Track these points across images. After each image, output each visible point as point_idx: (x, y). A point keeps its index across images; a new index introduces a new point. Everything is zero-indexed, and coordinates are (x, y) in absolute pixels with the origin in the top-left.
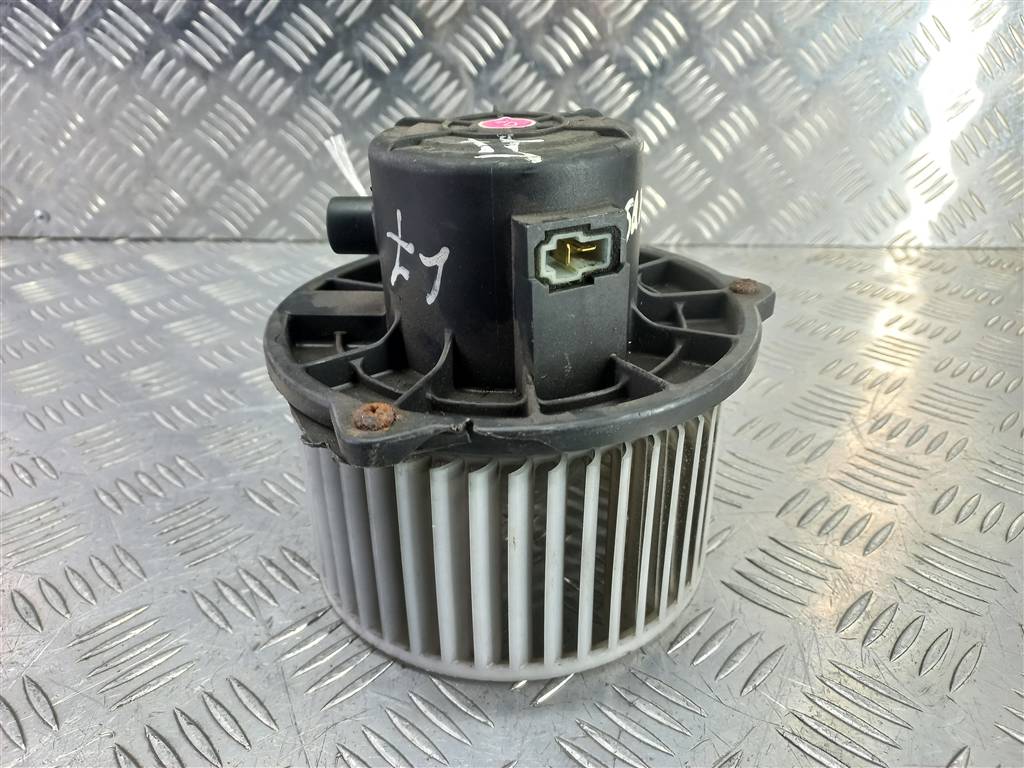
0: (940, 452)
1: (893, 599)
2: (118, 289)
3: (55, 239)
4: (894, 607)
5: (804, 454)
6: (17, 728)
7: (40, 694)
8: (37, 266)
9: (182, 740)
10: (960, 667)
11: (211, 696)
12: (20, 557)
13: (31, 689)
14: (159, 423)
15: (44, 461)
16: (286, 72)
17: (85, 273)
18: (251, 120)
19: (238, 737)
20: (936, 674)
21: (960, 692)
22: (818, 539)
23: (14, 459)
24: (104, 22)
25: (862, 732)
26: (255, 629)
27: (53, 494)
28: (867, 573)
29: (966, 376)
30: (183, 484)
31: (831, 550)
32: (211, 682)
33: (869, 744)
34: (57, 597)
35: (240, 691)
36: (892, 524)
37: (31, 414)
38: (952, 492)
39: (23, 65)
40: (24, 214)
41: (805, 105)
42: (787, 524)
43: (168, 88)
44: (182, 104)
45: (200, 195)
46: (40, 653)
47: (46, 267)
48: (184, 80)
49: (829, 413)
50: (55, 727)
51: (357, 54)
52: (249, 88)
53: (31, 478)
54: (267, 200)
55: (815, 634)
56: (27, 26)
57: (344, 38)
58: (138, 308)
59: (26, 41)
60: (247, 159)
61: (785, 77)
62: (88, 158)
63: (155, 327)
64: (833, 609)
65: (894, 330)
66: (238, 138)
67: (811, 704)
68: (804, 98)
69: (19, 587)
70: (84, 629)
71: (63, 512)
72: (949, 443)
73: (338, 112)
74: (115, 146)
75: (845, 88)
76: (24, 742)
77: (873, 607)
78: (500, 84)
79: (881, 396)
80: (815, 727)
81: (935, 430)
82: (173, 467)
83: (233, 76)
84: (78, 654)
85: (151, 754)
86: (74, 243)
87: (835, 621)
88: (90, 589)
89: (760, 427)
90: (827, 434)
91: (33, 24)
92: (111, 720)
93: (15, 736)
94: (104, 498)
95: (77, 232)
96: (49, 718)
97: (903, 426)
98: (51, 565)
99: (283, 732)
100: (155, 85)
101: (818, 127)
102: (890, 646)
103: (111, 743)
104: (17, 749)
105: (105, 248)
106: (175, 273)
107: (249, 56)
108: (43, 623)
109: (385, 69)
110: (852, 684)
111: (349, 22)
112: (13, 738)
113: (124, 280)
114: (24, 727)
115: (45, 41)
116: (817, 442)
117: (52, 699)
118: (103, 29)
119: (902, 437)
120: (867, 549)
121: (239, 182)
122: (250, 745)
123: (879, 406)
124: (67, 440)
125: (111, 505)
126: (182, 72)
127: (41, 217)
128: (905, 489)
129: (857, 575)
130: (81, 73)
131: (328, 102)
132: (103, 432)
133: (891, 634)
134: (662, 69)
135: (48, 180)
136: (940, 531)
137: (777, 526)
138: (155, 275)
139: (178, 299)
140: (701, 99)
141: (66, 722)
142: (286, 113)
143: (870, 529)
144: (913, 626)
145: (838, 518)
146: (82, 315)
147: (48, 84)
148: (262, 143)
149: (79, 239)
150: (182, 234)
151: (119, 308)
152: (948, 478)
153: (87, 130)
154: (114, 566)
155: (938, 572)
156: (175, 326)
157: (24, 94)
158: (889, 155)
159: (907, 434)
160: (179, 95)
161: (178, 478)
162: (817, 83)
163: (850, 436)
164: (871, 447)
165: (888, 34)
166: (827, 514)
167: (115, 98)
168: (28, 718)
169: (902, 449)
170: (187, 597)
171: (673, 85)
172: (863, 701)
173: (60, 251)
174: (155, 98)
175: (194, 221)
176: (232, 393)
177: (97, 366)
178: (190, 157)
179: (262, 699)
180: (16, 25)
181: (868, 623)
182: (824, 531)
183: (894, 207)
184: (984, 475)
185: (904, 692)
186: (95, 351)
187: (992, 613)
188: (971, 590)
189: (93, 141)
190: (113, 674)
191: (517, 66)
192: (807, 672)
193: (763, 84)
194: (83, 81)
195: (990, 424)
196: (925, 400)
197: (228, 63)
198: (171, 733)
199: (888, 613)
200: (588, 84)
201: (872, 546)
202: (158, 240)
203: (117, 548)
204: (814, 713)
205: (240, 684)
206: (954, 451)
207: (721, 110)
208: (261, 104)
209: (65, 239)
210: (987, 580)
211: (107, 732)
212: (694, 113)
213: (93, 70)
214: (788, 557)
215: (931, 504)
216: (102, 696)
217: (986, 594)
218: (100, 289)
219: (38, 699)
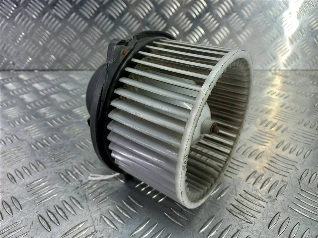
0: (280, 131)
1: (263, 172)
2: (36, 85)
3: (16, 71)
4: (262, 175)
6: (10, 210)
7: (16, 201)
8: (11, 79)
9: (57, 213)
10: (280, 191)
11: (65, 201)
12: (9, 163)
13: (14, 200)
14: (48, 125)
15: (15, 136)
16: (85, 18)
17: (26, 81)
18: (75, 33)
19: (73, 212)
20: (273, 193)
21: (280, 198)
22: (242, 156)
23: (6, 135)
24: (30, 4)
26: (77, 183)
27: (18, 145)
28: (256, 165)
29: (290, 108)
30: (56, 142)
31: (245, 159)
32: (65, 198)
34: (20, 174)
35: (73, 200)
36: (264, 152)
37: (11, 123)
38: (282, 142)
39: (6, 18)
40: (7, 63)
41: (243, 27)
43: (50, 24)
44: (54, 29)
45: (60, 56)
46: (16, 190)
47: (14, 79)
48: (55, 22)
50: (21, 210)
51: (107, 13)
52: (74, 24)
53: (12, 141)
54: (81, 58)
55: (239, 182)
57: (103, 8)
58: (42, 91)
59: (6, 10)
60: (74, 45)
61: (237, 18)
62: (26, 45)
63: (47, 97)
64: (245, 176)
65: (269, 95)
66: (71, 39)
67: (237, 202)
68: (243, 25)
69: (9, 171)
70: (28, 183)
71: (20, 151)
72: (283, 128)
73: (102, 31)
74: (34, 42)
75: (256, 21)
76: (12, 214)
77: (257, 175)
78: (151, 21)
79: (264, 115)
80: (237, 208)
81: (278, 124)
82: (53, 138)
83: (69, 20)
84: (27, 190)
85: (48, 217)
86: (22, 72)
87: (246, 179)
88: (29, 172)
90: (247, 126)
91: (8, 5)
92: (37, 208)
93: (9, 212)
94: (33, 146)
95: (23, 68)
96: (19, 208)
97: (270, 123)
98: (18, 166)
99: (85, 211)
100: (45, 23)
101: (248, 33)
102: (261, 186)
103: (37, 214)
104: (10, 216)
105: (32, 74)
106: (53, 80)
107: (74, 14)
108: (16, 181)
109: (115, 17)
110: (249, 196)
111: (104, 3)
112: (9, 213)
113: (38, 82)
114: (12, 210)
115: (12, 10)
117: (20, 202)
118: (30, 6)
119: (269, 126)
120: (256, 158)
121: (72, 53)
122: (76, 215)
123: (263, 117)
124: (22, 130)
125: (35, 148)
126: (54, 19)
127: (12, 64)
128: (269, 141)
129: (253, 166)
130: (23, 20)
131: (98, 27)
132: (33, 127)
133: (261, 182)
134: (201, 16)
135: (14, 52)
136: (278, 153)
138: (47, 81)
139: (54, 87)
140: (212, 25)
141: (24, 208)
142: (86, 31)
143: (257, 153)
144: (267, 180)
145: (248, 150)
146: (25, 93)
147: (14, 24)
148: (78, 41)
149: (24, 70)
150: (55, 68)
151: (36, 91)
152: (282, 138)
153: (25, 37)
154: (36, 166)
156: (53, 96)
157: (6, 27)
158: (269, 42)
160: (53, 26)
161: (54, 140)
162: (247, 20)
163: (253, 126)
164: (260, 129)
165: (268, 5)
166: (245, 149)
167: (34, 27)
168: (13, 208)
169: (269, 130)
170: (57, 174)
171: (204, 21)
172: (252, 201)
173: (18, 74)
174: (46, 27)
175: (58, 64)
176: (70, 115)
177: (30, 108)
178: (57, 45)
179: (79, 202)
180: (3, 6)
181: (255, 179)
182: (244, 154)
183: (271, 58)
184: (292, 137)
185: (263, 198)
186: (29, 104)
187: (291, 176)
188: (285, 170)
189: (27, 41)
190: (37, 196)
191: (156, 16)
192: (236, 193)
193: (231, 20)
194: (24, 23)
195: (295, 122)
196: (277, 115)
197: (68, 16)
198: (54, 211)
199: (261, 177)
200: (177, 21)
201: (258, 158)
202: (48, 70)
203: (37, 161)
204: (238, 204)
205: (73, 198)
206: (284, 130)
207: (218, 29)
208: (78, 28)
209: (20, 70)
210: (291, 167)
211: (35, 211)
212: (210, 29)
213: (27, 19)
215: (276, 145)
216: (34, 201)
217: (289, 171)
218: (30, 85)
219: (16, 202)
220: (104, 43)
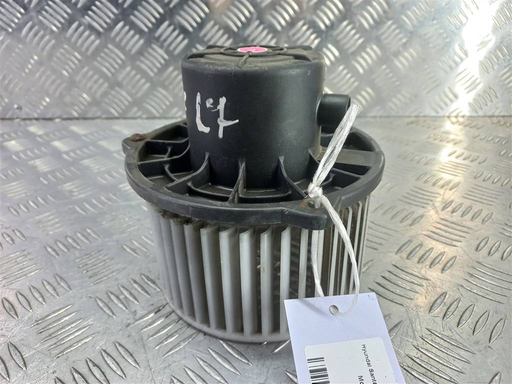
0: (479, 219)
1: (458, 295)
2: (57, 144)
3: (24, 119)
4: (458, 300)
5: (409, 222)
6: (5, 370)
7: (17, 352)
8: (16, 133)
9: (90, 374)
10: (494, 331)
11: (105, 351)
12: (6, 281)
13: (12, 349)
14: (77, 212)
15: (19, 231)
16: (140, 31)
17: (40, 136)
18: (123, 57)
19: (119, 372)
20: (481, 335)
21: (495, 343)
22: (418, 265)
23: (4, 230)
24: (47, 8)
25: (444, 365)
26: (128, 317)
27: (24, 248)
28: (444, 282)
29: (491, 180)
30: (90, 241)
31: (424, 271)
32: (105, 344)
33: (448, 371)
34: (25, 301)
35: (120, 348)
36: (455, 257)
37: (12, 208)
38: (486, 240)
39: (6, 30)
40: (8, 107)
41: (405, 44)
42: (401, 257)
43: (80, 41)
44: (87, 49)
45: (98, 95)
46: (16, 330)
47: (20, 133)
48: (88, 37)
49: (421, 200)
50: (24, 369)
51: (176, 22)
52: (121, 40)
53: (12, 240)
54: (132, 98)
55: (418, 315)
56: (8, 10)
57: (169, 14)
58: (67, 153)
59: (8, 18)
60: (120, 77)
61: (394, 30)
62: (40, 77)
63: (75, 162)
64: (427, 302)
65: (453, 158)
66: (116, 66)
67: (417, 351)
68: (404, 40)
69: (6, 296)
70: (39, 318)
71: (28, 258)
72: (483, 215)
73: (167, 52)
74: (54, 71)
75: (425, 35)
76: (9, 376)
77: (448, 300)
78: (249, 36)
79: (448, 192)
80: (420, 363)
81: (475, 209)
82: (85, 233)
83: (113, 34)
84: (37, 330)
85: (74, 382)
86: (34, 121)
87: (428, 308)
88: (42, 297)
89: (386, 208)
90: (420, 211)
91: (11, 10)
92: (53, 365)
93: (4, 374)
94: (49, 250)
95: (36, 115)
96: (21, 364)
97: (459, 206)
98: (21, 284)
99: (142, 370)
100: (73, 40)
101: (412, 56)
102: (457, 320)
103: (54, 376)
104: (5, 380)
105: (50, 123)
106: (85, 135)
107: (121, 24)
108: (18, 314)
109: (190, 29)
110: (438, 340)
111: (171, 5)
113: (59, 139)
114: (9, 368)
115: (17, 18)
116: (415, 216)
117: (23, 354)
118: (47, 11)
119: (459, 212)
120: (443, 270)
121: (117, 89)
122: (125, 377)
123: (446, 197)
124: (30, 220)
125: (53, 253)
126: (87, 33)
127: (17, 108)
128: (462, 239)
129: (438, 283)
130: (36, 34)
131: (161, 47)
132: (49, 216)
133: (458, 314)
134: (331, 27)
135: (20, 89)
136: (481, 260)
137: (395, 258)
138: (75, 136)
139: (87, 148)
140: (352, 42)
141: (30, 366)
142: (140, 53)
143: (444, 259)
144: (469, 309)
145: (427, 254)
146: (38, 157)
147: (20, 40)
148: (128, 69)
149: (37, 119)
150: (89, 115)
151: (57, 154)
152: (483, 233)
153: (40, 63)
154: (55, 284)
155: (481, 282)
156: (86, 162)
157: (7, 46)
158: (448, 69)
159: (461, 211)
160: (86, 45)
161: (87, 239)
162: (411, 33)
163: (432, 212)
164: (443, 218)
165: (447, 7)
166: (421, 252)
167: (54, 47)
168: (11, 365)
169: (459, 218)
170: (92, 300)
171: (338, 35)
172: (444, 349)
173: (27, 125)
174: (74, 47)
175: (95, 109)
176: (114, 195)
177: (46, 182)
178: (93, 76)
179: (131, 353)
180: (3, 10)
181: (445, 308)
182: (421, 261)
183: (451, 96)
184: (502, 231)
185: (466, 344)
186: (45, 175)
187: (510, 302)
188: (499, 291)
189: (42, 69)
190: (54, 341)
191: (258, 26)
192: (414, 335)
193: (383, 34)
194: (37, 38)
195: (504, 205)
196: (470, 193)
197: (111, 28)
198: (84, 370)
199: (455, 303)
200: (294, 35)
201: (446, 268)
202: (77, 119)
203: (56, 275)
204: (418, 355)
205: (120, 345)
206: (486, 219)
207: (362, 48)
208: (128, 48)
209: (30, 119)
211: (51, 371)
212: (348, 49)
213: (42, 33)
214: (403, 275)
215: (476, 246)
216: (49, 352)
217: (506, 292)
218: (47, 144)
220: (172, 72)
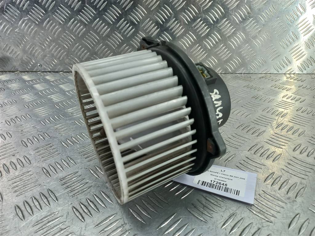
0: (297, 134)
1: (281, 174)
3: (43, 72)
4: (281, 177)
5: (257, 134)
8: (39, 80)
9: (89, 206)
10: (299, 193)
11: (95, 195)
12: (43, 159)
14: (76, 124)
15: (47, 134)
19: (103, 205)
20: (292, 194)
21: (299, 199)
22: (260, 158)
23: (39, 133)
25: (270, 208)
27: (50, 142)
28: (273, 167)
29: (306, 112)
31: (263, 161)
32: (95, 191)
33: (272, 212)
34: (54, 169)
35: (103, 194)
36: (281, 154)
37: (42, 121)
38: (299, 145)
39: (35, 23)
41: (260, 31)
42: (251, 153)
43: (75, 29)
44: (78, 34)
47: (41, 80)
48: (79, 27)
49: (264, 123)
51: (128, 19)
53: (44, 138)
55: (258, 183)
56: (36, 12)
57: (125, 14)
59: (36, 16)
61: (254, 23)
62: (53, 49)
64: (263, 177)
65: (285, 99)
67: (256, 201)
69: (44, 166)
71: (53, 147)
72: (299, 132)
73: (123, 36)
77: (275, 176)
78: (169, 27)
79: (280, 118)
80: (257, 207)
81: (295, 128)
82: (81, 136)
83: (93, 25)
84: (61, 184)
87: (264, 180)
88: (62, 167)
89: (244, 126)
90: (263, 129)
91: (38, 11)
94: (63, 144)
95: (49, 70)
97: (286, 127)
98: (51, 161)
99: (115, 205)
100: (71, 28)
102: (279, 187)
108: (51, 175)
109: (136, 23)
110: (268, 196)
115: (41, 16)
116: (260, 131)
118: (57, 12)
120: (273, 161)
123: (279, 121)
125: (65, 145)
126: (79, 24)
127: (39, 66)
128: (286, 144)
129: (270, 167)
130: (51, 25)
131: (120, 33)
132: (62, 126)
133: (280, 183)
134: (217, 22)
135: (42, 55)
136: (295, 156)
137: (248, 154)
140: (228, 30)
142: (108, 36)
143: (275, 156)
144: (286, 182)
145: (266, 152)
147: (44, 29)
148: (101, 45)
152: (299, 142)
153: (52, 41)
154: (68, 162)
155: (294, 167)
157: (36, 31)
158: (285, 46)
159: (287, 129)
160: (78, 31)
161: (83, 138)
162: (264, 25)
163: (270, 129)
164: (276, 132)
166: (262, 151)
167: (60, 32)
169: (285, 133)
170: (87, 170)
171: (220, 26)
172: (271, 201)
174: (71, 32)
177: (58, 108)
179: (109, 196)
180: (33, 12)
181: (273, 180)
182: (262, 156)
184: (310, 141)
185: (282, 199)
186: (57, 104)
187: (309, 179)
188: (303, 172)
190: (70, 189)
191: (174, 22)
193: (247, 26)
194: (51, 27)
195: (312, 126)
196: (293, 119)
197: (92, 21)
199: (279, 178)
200: (195, 26)
201: (275, 160)
203: (68, 157)
204: (257, 203)
206: (301, 134)
207: (234, 33)
208: (101, 33)
210: (309, 170)
212: (226, 34)
213: (54, 24)
214: (250, 162)
215: (293, 149)
217: (308, 174)
219: (52, 194)
